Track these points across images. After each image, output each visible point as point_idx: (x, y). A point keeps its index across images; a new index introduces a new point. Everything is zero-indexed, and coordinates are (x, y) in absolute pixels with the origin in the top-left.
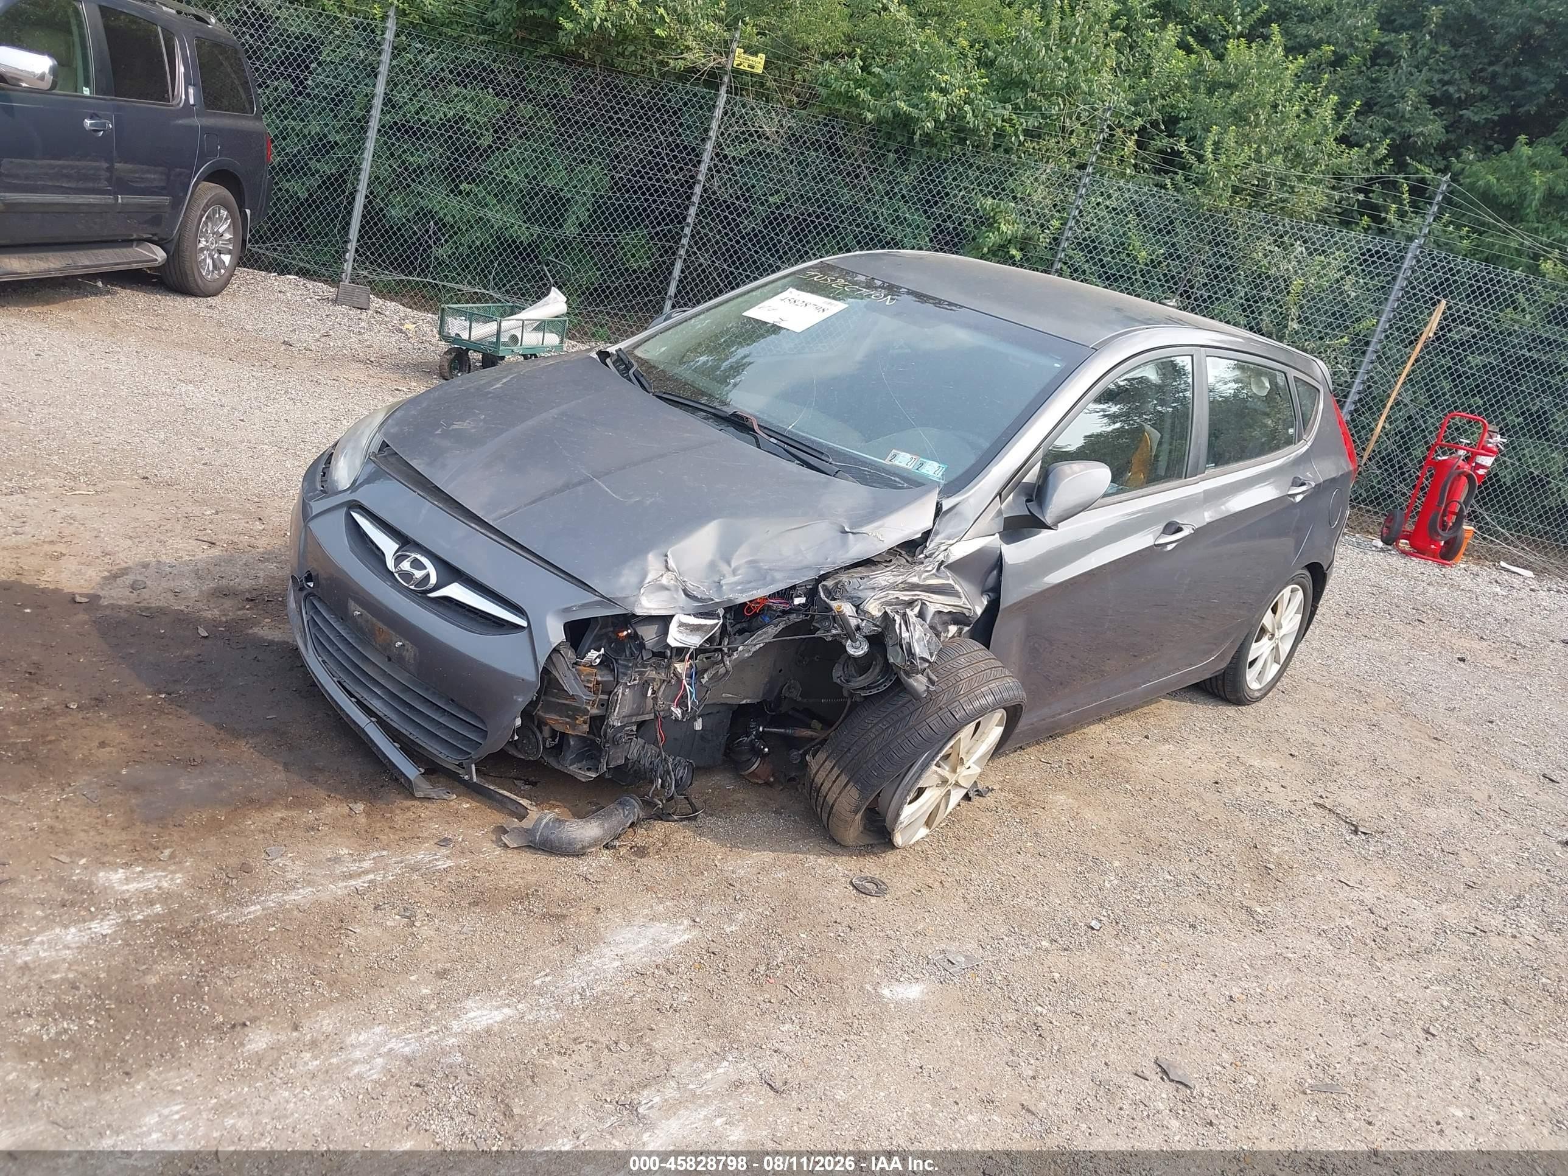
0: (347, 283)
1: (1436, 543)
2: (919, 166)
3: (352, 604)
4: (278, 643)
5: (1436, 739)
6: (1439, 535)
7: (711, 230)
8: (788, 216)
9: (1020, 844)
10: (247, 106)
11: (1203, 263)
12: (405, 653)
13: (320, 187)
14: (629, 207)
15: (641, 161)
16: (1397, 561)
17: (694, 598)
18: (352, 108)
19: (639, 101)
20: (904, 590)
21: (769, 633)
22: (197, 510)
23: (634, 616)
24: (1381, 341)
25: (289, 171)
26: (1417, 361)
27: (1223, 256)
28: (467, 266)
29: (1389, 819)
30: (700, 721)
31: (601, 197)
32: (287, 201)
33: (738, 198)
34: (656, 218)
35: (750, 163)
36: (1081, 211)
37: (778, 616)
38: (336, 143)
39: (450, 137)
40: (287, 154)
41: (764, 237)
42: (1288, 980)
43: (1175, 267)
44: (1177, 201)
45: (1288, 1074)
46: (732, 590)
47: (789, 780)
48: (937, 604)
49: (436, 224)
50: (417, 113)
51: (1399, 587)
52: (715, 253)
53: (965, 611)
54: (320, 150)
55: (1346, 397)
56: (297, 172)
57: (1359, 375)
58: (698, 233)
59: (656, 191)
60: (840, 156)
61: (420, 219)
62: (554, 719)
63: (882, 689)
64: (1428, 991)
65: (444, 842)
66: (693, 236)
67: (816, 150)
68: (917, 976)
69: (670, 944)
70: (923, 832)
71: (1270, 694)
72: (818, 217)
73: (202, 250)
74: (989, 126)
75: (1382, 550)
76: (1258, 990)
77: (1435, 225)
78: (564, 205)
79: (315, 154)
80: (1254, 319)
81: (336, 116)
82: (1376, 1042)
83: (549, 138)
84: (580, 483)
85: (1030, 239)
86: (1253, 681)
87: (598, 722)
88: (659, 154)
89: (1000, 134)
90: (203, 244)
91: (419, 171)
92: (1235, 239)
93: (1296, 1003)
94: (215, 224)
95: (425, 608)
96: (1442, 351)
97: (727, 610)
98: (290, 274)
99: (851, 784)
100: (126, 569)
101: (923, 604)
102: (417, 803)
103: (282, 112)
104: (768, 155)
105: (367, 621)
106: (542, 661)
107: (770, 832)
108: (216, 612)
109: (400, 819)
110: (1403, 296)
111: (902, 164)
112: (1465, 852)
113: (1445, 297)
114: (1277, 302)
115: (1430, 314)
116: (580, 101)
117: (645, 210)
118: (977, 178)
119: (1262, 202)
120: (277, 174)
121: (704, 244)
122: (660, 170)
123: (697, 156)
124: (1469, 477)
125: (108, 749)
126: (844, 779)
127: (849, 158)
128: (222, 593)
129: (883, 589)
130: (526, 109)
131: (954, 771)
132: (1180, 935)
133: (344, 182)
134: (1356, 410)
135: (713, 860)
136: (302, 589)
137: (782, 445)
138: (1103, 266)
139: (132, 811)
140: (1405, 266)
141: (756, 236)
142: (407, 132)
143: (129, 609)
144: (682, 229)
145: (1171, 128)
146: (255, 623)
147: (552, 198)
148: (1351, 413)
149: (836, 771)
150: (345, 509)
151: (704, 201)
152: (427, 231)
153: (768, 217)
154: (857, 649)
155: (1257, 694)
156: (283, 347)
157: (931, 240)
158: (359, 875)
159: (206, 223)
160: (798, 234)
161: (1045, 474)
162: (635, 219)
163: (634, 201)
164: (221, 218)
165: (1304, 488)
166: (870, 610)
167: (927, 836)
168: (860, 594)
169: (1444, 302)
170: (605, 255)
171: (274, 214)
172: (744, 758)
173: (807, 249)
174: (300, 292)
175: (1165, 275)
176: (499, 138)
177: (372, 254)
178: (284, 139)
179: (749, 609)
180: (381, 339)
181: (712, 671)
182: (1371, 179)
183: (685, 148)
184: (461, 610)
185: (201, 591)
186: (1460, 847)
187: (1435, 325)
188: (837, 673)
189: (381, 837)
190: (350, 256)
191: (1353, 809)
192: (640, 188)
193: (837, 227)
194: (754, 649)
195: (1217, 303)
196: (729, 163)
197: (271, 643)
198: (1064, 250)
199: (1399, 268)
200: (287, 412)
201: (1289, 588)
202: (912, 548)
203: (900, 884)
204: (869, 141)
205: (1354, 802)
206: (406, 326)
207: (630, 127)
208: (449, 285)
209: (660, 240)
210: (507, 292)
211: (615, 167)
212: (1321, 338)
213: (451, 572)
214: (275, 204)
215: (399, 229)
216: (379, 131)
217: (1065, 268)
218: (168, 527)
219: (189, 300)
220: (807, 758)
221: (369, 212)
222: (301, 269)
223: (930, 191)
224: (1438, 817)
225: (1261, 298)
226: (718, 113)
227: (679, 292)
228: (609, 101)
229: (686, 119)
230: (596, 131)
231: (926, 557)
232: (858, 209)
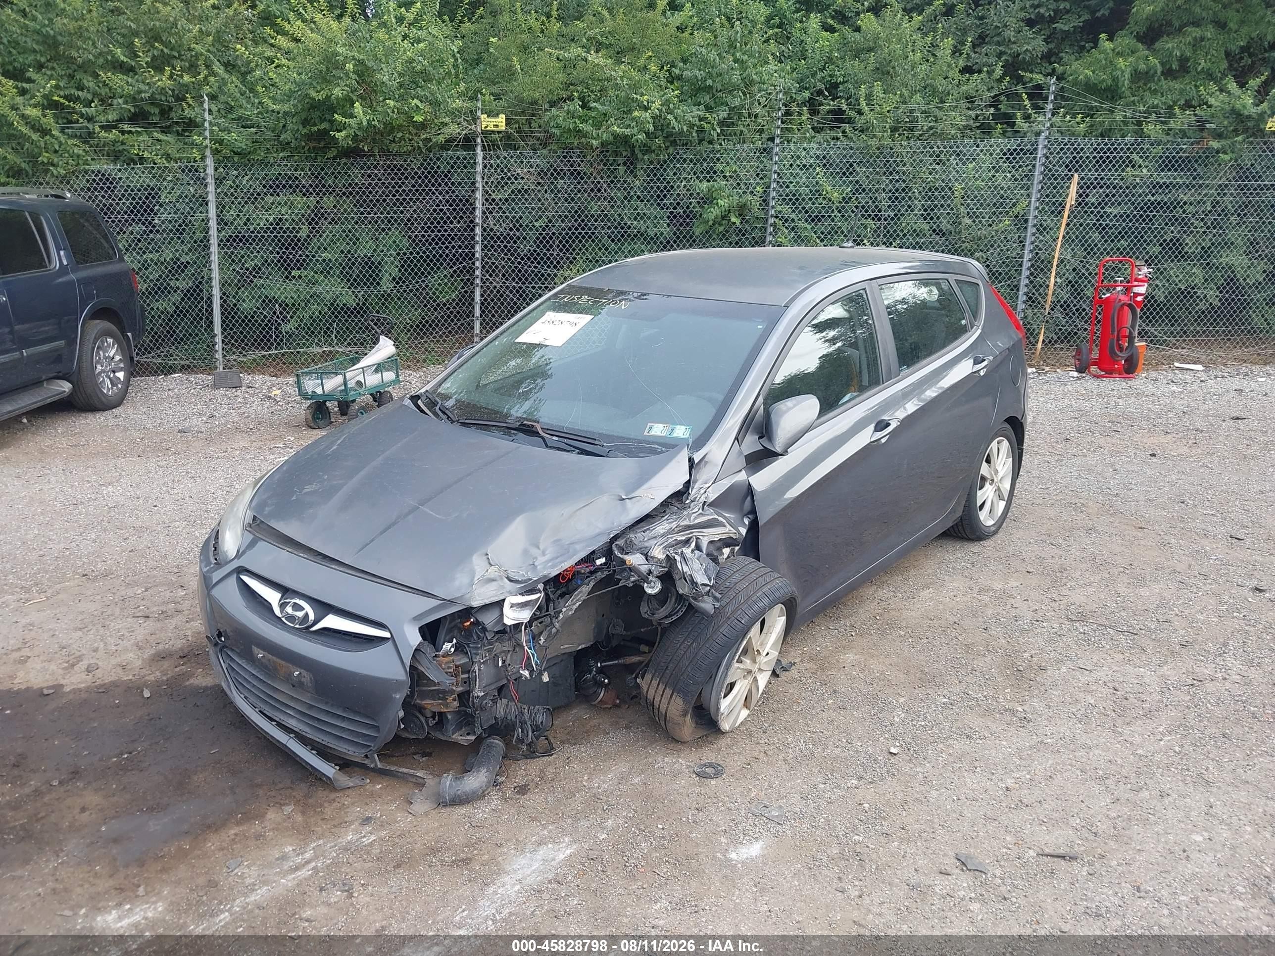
0: (221, 369)
1: (1117, 362)
2: (645, 171)
3: (255, 650)
4: (211, 688)
5: (1141, 528)
6: (1119, 356)
7: (496, 259)
8: (554, 234)
9: (823, 703)
10: (111, 252)
11: (884, 190)
12: (303, 679)
13: (183, 299)
14: (428, 256)
15: (429, 219)
16: (1090, 384)
17: (517, 582)
18: (194, 233)
19: (416, 173)
20: (680, 531)
21: (584, 591)
22: (130, 592)
23: (472, 608)
24: (1036, 217)
25: (156, 293)
26: (1068, 225)
27: (897, 181)
28: (313, 332)
29: (1112, 605)
30: (546, 674)
31: (405, 254)
32: (159, 317)
33: (511, 230)
34: (451, 260)
35: (513, 200)
36: (779, 174)
37: (588, 577)
38: (188, 263)
39: (276, 236)
40: (151, 281)
41: (538, 254)
42: (1050, 762)
43: (863, 198)
44: (851, 148)
45: (1061, 840)
46: (544, 568)
47: (632, 698)
48: (708, 536)
49: (280, 305)
50: (245, 224)
51: (1095, 407)
52: (504, 275)
53: (732, 535)
54: (176, 271)
55: (1021, 265)
56: (163, 292)
57: (1026, 247)
58: (487, 263)
59: (446, 239)
60: (582, 178)
61: (267, 305)
62: (431, 705)
63: (680, 614)
64: (1162, 743)
65: (367, 820)
66: (483, 267)
67: (562, 178)
68: (756, 836)
69: (557, 861)
70: (745, 713)
71: (1005, 524)
72: (576, 229)
73: (100, 373)
74: (692, 125)
75: (1078, 379)
76: (1028, 777)
77: (1054, 119)
78: (376, 267)
79: (173, 275)
80: (935, 223)
81: (183, 242)
82: (1127, 796)
83: (353, 218)
84: (410, 513)
85: (745, 205)
86: (986, 519)
87: (464, 697)
88: (441, 210)
89: (701, 130)
90: (99, 368)
91: (257, 270)
92: (904, 165)
93: (1058, 780)
94: (105, 351)
95: (310, 641)
96: (1086, 212)
97: (546, 583)
98: (175, 372)
99: (675, 694)
100: (80, 657)
101: (697, 539)
102: (340, 794)
103: (141, 249)
104: (526, 191)
105: (269, 660)
106: (408, 661)
107: (623, 746)
108: (158, 674)
109: (328, 811)
110: (1044, 179)
111: (632, 172)
112: (1177, 618)
113: (1076, 171)
114: (949, 206)
115: (1068, 187)
116: (370, 184)
117: (441, 256)
118: (692, 169)
119: (916, 134)
120: (147, 297)
121: (494, 271)
122: (445, 223)
123: (471, 205)
124: (1130, 306)
125: (88, 813)
126: (668, 691)
127: (589, 178)
128: (161, 657)
129: (663, 535)
130: (329, 201)
131: (754, 661)
132: (959, 745)
133: (201, 291)
134: (1032, 274)
135: (581, 782)
136: (216, 644)
137: (562, 440)
138: (807, 212)
139: (115, 860)
140: (1039, 155)
141: (532, 255)
142: (241, 240)
143: (88, 690)
144: (474, 264)
145: (834, 91)
146: (190, 675)
147: (367, 264)
148: (1028, 277)
149: (661, 687)
150: (235, 576)
151: (485, 239)
152: (275, 313)
153: (538, 238)
154: (653, 588)
155: (993, 529)
156: (179, 435)
157: (669, 225)
158: (304, 865)
159: (98, 352)
160: (564, 246)
161: (767, 415)
162: (435, 264)
163: (431, 251)
164: (109, 345)
165: (985, 363)
166: (656, 555)
167: (749, 715)
168: (646, 544)
169: (1076, 176)
170: (418, 298)
171: (152, 329)
172: (591, 691)
173: (574, 255)
174: (185, 386)
175: (857, 207)
176: (314, 228)
177: (236, 341)
178: (146, 269)
179: (564, 578)
180: (256, 407)
181: (545, 634)
182: (996, 96)
183: (461, 200)
184: (338, 635)
185: (143, 660)
186: (1171, 616)
187: (1074, 194)
188: (644, 609)
189: (317, 829)
190: (219, 347)
191: (1083, 604)
192: (433, 240)
193: (593, 233)
194: (575, 607)
195: (902, 218)
196: (498, 204)
197: (206, 688)
198: (773, 207)
199: (1035, 158)
200: (190, 489)
201: (996, 441)
202: (680, 497)
203: (733, 762)
204: (602, 161)
205: (1083, 598)
206: (274, 393)
207: (414, 194)
208: (301, 350)
209: (459, 276)
210: (349, 344)
211: (410, 229)
212: (990, 225)
213: (324, 608)
214: (151, 321)
215: (253, 317)
216: (219, 245)
217: (777, 220)
218: (109, 612)
219: (98, 415)
220: (638, 680)
221: (226, 310)
222: (183, 366)
223: (658, 188)
224: (1151, 593)
225: (936, 206)
226: (479, 168)
227: (483, 312)
228: (393, 179)
229: (455, 178)
230: (388, 205)
231: (692, 501)
232: (606, 215)
